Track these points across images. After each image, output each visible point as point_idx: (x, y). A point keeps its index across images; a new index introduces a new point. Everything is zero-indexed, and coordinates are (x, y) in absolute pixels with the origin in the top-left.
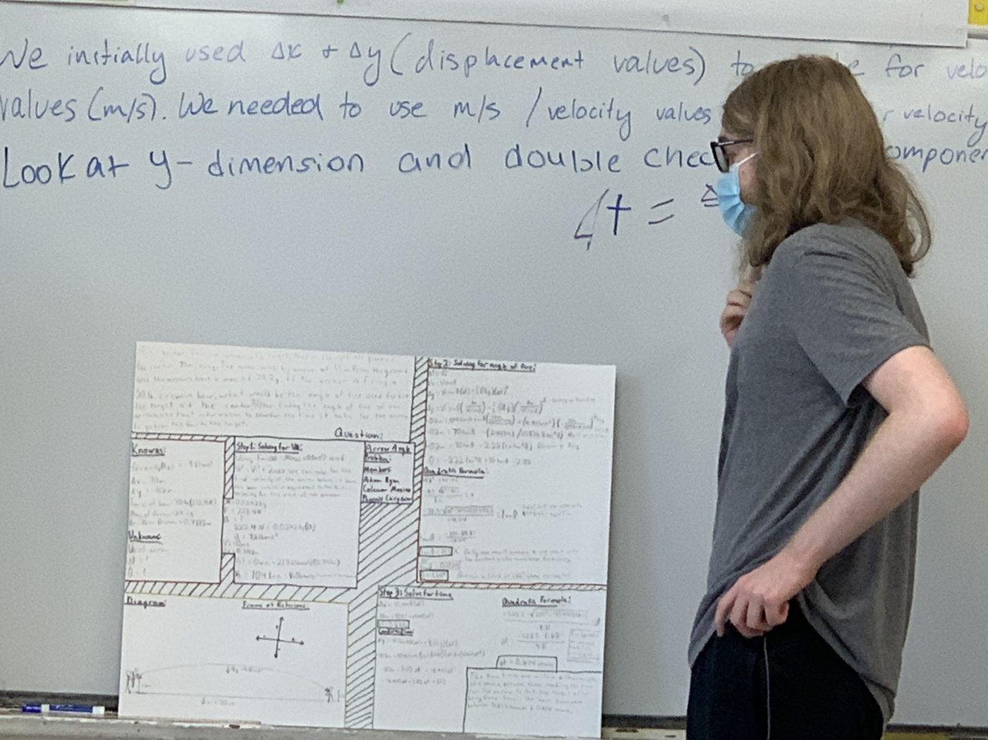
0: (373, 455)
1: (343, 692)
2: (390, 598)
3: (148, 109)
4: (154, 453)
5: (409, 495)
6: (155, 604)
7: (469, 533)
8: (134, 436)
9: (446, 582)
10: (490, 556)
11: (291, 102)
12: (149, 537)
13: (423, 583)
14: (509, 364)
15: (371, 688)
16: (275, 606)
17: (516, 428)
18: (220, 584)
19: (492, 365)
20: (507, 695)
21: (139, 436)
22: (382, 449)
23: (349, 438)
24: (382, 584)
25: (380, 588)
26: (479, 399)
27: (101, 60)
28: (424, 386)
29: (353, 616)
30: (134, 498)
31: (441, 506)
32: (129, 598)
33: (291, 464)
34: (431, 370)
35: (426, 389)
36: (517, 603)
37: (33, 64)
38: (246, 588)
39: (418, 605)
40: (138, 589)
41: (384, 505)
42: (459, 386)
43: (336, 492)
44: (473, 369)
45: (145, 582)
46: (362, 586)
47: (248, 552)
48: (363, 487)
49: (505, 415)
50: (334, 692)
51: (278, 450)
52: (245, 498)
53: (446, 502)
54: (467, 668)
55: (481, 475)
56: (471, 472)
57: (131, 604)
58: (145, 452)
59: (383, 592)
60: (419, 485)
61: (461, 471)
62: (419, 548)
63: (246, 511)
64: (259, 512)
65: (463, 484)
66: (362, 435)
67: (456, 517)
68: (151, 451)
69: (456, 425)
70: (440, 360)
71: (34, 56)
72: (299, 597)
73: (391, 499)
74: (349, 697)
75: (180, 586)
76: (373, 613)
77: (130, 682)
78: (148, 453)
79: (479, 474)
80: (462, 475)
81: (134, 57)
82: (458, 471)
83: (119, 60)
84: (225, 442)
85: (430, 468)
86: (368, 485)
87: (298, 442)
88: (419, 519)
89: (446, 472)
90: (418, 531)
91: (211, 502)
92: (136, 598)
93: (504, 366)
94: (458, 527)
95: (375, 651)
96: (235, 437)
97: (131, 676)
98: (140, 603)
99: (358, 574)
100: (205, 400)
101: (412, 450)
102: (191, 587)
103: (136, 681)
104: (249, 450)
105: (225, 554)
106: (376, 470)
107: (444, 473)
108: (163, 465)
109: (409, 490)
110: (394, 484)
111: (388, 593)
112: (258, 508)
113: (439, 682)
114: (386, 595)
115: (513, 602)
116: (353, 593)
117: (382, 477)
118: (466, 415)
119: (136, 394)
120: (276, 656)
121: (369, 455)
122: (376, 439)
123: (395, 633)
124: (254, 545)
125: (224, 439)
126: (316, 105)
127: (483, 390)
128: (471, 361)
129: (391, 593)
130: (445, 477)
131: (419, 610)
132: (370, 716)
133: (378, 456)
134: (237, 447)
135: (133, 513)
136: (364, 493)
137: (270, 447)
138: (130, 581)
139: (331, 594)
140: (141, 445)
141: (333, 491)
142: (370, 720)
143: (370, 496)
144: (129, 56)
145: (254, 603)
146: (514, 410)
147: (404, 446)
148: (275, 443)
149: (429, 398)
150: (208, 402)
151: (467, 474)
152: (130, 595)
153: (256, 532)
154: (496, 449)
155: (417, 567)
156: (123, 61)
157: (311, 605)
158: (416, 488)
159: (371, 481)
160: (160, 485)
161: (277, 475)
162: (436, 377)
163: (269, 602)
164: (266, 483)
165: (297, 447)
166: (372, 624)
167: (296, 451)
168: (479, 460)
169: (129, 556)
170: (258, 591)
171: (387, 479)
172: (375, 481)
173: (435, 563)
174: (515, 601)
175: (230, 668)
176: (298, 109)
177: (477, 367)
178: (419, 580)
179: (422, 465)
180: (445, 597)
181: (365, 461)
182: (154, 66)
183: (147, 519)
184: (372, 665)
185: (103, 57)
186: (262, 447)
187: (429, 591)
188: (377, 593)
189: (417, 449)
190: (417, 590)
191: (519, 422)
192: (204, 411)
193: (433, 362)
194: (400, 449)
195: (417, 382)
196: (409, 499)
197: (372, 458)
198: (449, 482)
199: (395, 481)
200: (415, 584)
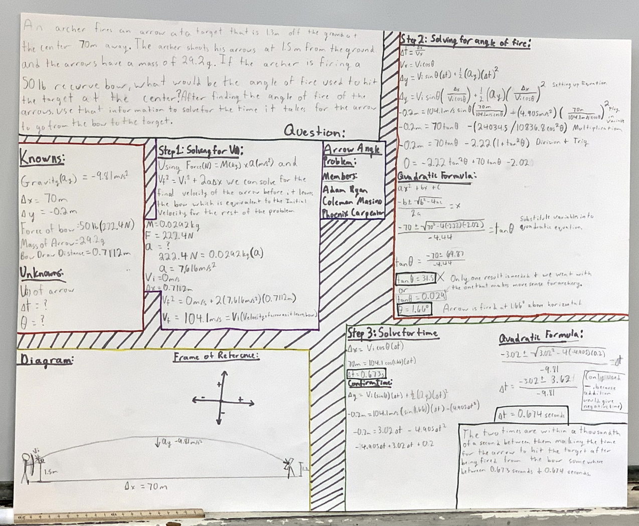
0: (333, 158)
1: (306, 465)
2: (362, 340)
4: (50, 162)
5: (381, 208)
6: (59, 362)
7: (455, 254)
8: (22, 139)
9: (430, 316)
10: (482, 282)
12: (47, 274)
13: (401, 319)
14: (498, 40)
15: (342, 458)
16: (216, 358)
17: (508, 120)
18: (143, 331)
19: (477, 41)
20: (509, 456)
21: (29, 139)
22: (345, 150)
23: (303, 137)
24: (351, 322)
25: (348, 328)
26: (464, 84)
28: (395, 68)
29: (315, 365)
30: (25, 222)
31: (420, 221)
32: (23, 356)
33: (229, 173)
34: (402, 47)
35: (398, 72)
36: (517, 340)
38: (177, 335)
39: (397, 347)
40: (34, 345)
41: (350, 221)
42: (437, 68)
43: (289, 207)
44: (454, 47)
45: (44, 333)
46: (326, 326)
47: (179, 288)
48: (322, 199)
49: (496, 105)
50: (295, 465)
51: (212, 155)
52: (172, 219)
53: (426, 216)
54: (459, 424)
55: (468, 180)
56: (455, 176)
57: (26, 364)
58: (39, 161)
59: (353, 334)
60: (392, 196)
61: (444, 176)
62: (395, 275)
63: (174, 236)
64: (191, 236)
65: (446, 192)
66: (319, 133)
67: (440, 235)
68: (45, 160)
69: (436, 118)
70: (414, 35)
72: (245, 343)
73: (358, 213)
74: (314, 469)
75: (91, 337)
76: (340, 361)
77: (29, 468)
78: (42, 162)
79: (465, 179)
80: (444, 180)
82: (439, 175)
84: (144, 145)
85: (405, 174)
86: (329, 197)
87: (238, 144)
88: (394, 237)
89: (425, 177)
90: (393, 253)
91: (127, 225)
92: (33, 355)
93: (493, 43)
94: (442, 247)
95: (344, 409)
96: (156, 138)
97: (30, 461)
98: (38, 362)
99: (319, 312)
100: (115, 91)
101: (382, 151)
102: (105, 337)
103: (37, 465)
104: (175, 155)
105: (148, 292)
106: (336, 177)
107: (422, 179)
108: (62, 178)
109: (379, 202)
110: (361, 195)
111: (358, 333)
112: (189, 230)
113: (425, 444)
114: (356, 338)
115: (512, 340)
116: (313, 337)
117: (346, 186)
118: (448, 106)
119: (23, 84)
120: (219, 422)
121: (329, 158)
122: (337, 137)
123: (368, 385)
124: (186, 279)
125: (144, 141)
127: (468, 74)
128: (452, 37)
129: (362, 333)
130: (425, 184)
131: (398, 355)
132: (341, 492)
133: (339, 159)
134: (159, 152)
135: (24, 241)
136: (323, 207)
137: (201, 151)
138: (24, 334)
139: (285, 338)
140: (32, 151)
141: (284, 206)
142: (342, 498)
143: (332, 210)
145: (189, 354)
146: (506, 98)
147: (372, 145)
148: (207, 145)
149: (402, 84)
150: (121, 93)
151: (452, 180)
152: (24, 352)
153: (189, 262)
154: (485, 148)
155: (393, 299)
157: (262, 354)
158: (389, 199)
159: (332, 191)
160: (59, 205)
161: (212, 188)
162: (410, 56)
163: (208, 353)
164: (200, 198)
165: (236, 150)
166: (340, 375)
167: (234, 155)
168: (466, 162)
169: (21, 301)
170: (192, 338)
171: (352, 187)
172: (337, 190)
173: (415, 293)
174: (515, 337)
175: (160, 440)
177: (459, 44)
178: (396, 316)
179: (395, 169)
180: (429, 336)
181: (324, 166)
183: (44, 251)
184: (342, 427)
186: (193, 151)
187: (409, 329)
188: (344, 334)
189: (389, 149)
190: (395, 329)
191: (513, 113)
192: (115, 105)
193: (405, 37)
194: (367, 148)
195: (386, 64)
196: (381, 213)
197: (332, 161)
198: (430, 190)
199: (361, 190)
200: (392, 321)
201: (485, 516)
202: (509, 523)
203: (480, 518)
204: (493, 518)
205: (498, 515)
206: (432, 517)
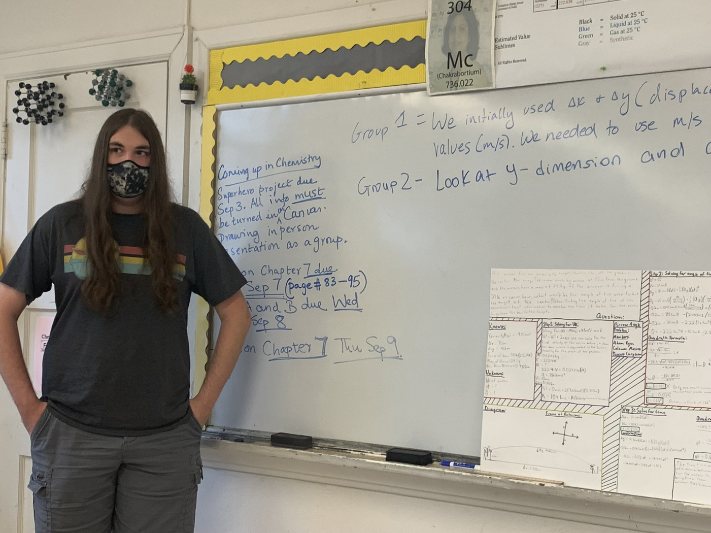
0: (618, 329)
1: (600, 468)
2: (628, 413)
3: (505, 143)
4: (501, 328)
5: (640, 352)
6: (500, 411)
7: (676, 375)
8: (491, 319)
9: (662, 405)
10: (689, 390)
11: (580, 130)
12: (497, 374)
13: (648, 405)
14: (699, 273)
15: (617, 467)
16: (563, 415)
17: (704, 312)
18: (534, 401)
19: (688, 274)
20: (700, 478)
21: (493, 319)
22: (624, 325)
23: (605, 319)
24: (623, 404)
25: (623, 407)
26: (681, 294)
27: (481, 120)
28: (647, 287)
29: (607, 423)
30: (490, 352)
31: (659, 359)
32: (486, 407)
33: (573, 334)
34: (651, 278)
35: (649, 289)
36: (706, 419)
37: (450, 126)
38: (548, 403)
39: (645, 418)
40: (490, 403)
41: (625, 358)
42: (668, 287)
43: (598, 350)
44: (676, 277)
45: (495, 398)
46: (612, 405)
47: (549, 383)
48: (613, 347)
49: (697, 304)
50: (595, 468)
51: (565, 326)
52: (548, 353)
53: (661, 357)
54: (675, 458)
55: (683, 340)
56: (676, 338)
57: (487, 410)
58: (496, 328)
59: (624, 410)
60: (646, 346)
61: (671, 338)
62: (646, 384)
63: (548, 361)
64: (555, 361)
65: (672, 346)
66: (612, 317)
67: (668, 366)
68: (499, 327)
69: (667, 310)
70: (657, 272)
71: (450, 122)
72: (576, 410)
73: (629, 354)
74: (604, 471)
75: (513, 401)
76: (618, 422)
77: (486, 454)
78: (498, 328)
79: (681, 340)
80: (671, 340)
81: (497, 116)
82: (669, 338)
83: (490, 118)
84: (537, 322)
85: (652, 337)
86: (616, 346)
87: (576, 322)
88: (646, 366)
89: (661, 338)
90: (645, 374)
91: (529, 355)
92: (490, 407)
93: (696, 275)
94: (669, 372)
95: (619, 445)
96: (542, 319)
97: (486, 451)
98: (492, 410)
99: (609, 398)
100: (526, 299)
101: (641, 326)
102: (519, 402)
103: (489, 453)
104: (550, 326)
105: (537, 384)
106: (620, 337)
107: (660, 339)
108: (505, 334)
109: (640, 349)
110: (631, 346)
111: (627, 410)
112: (555, 359)
113: (657, 466)
114: (626, 412)
115: (703, 419)
116: (606, 410)
117: (624, 341)
118: (673, 304)
119: (491, 297)
120: (563, 444)
121: (616, 328)
122: (620, 319)
123: (631, 434)
124: (553, 379)
125: (537, 320)
126: (593, 130)
127: (684, 289)
128: (675, 272)
129: (629, 410)
130: (661, 342)
131: (646, 421)
132: (616, 484)
133: (621, 329)
134: (543, 325)
135: (488, 360)
136: (613, 351)
137: (561, 325)
138: (486, 398)
139: (594, 409)
140: (494, 323)
141: (596, 349)
142: (615, 486)
143: (617, 352)
144: (495, 116)
145: (552, 412)
146: (703, 301)
147: (637, 323)
148: (563, 322)
149: (651, 294)
150: (528, 300)
151: (675, 340)
152: (486, 405)
153: (554, 372)
154: (692, 325)
155: (644, 395)
156: (492, 119)
157: (583, 415)
158: (644, 348)
159: (618, 344)
160: (503, 345)
161: (565, 340)
162: (655, 282)
163: (560, 413)
164: (559, 345)
165: (575, 324)
166: (617, 428)
167: (575, 326)
168: (682, 331)
169: (486, 384)
170: (554, 406)
171: (627, 342)
172: (620, 343)
173: (656, 393)
174: (705, 418)
175: (539, 449)
176: (583, 133)
177: (679, 275)
178: (645, 403)
179: (647, 334)
180: (661, 414)
181: (614, 332)
182: (507, 119)
183: (496, 364)
184: (617, 452)
185: (483, 118)
186: (557, 325)
187: (651, 410)
188: (620, 410)
189: (645, 325)
190: (645, 409)
191: (706, 308)
192: (526, 305)
193: (653, 273)
194: (634, 324)
195: (643, 286)
196: (640, 355)
197: (618, 330)
198: (664, 345)
199: (631, 344)
200: (643, 405)
201: (685, 504)
202: (698, 509)
203: (683, 505)
204: (690, 506)
205: (692, 505)
206: (659, 500)
